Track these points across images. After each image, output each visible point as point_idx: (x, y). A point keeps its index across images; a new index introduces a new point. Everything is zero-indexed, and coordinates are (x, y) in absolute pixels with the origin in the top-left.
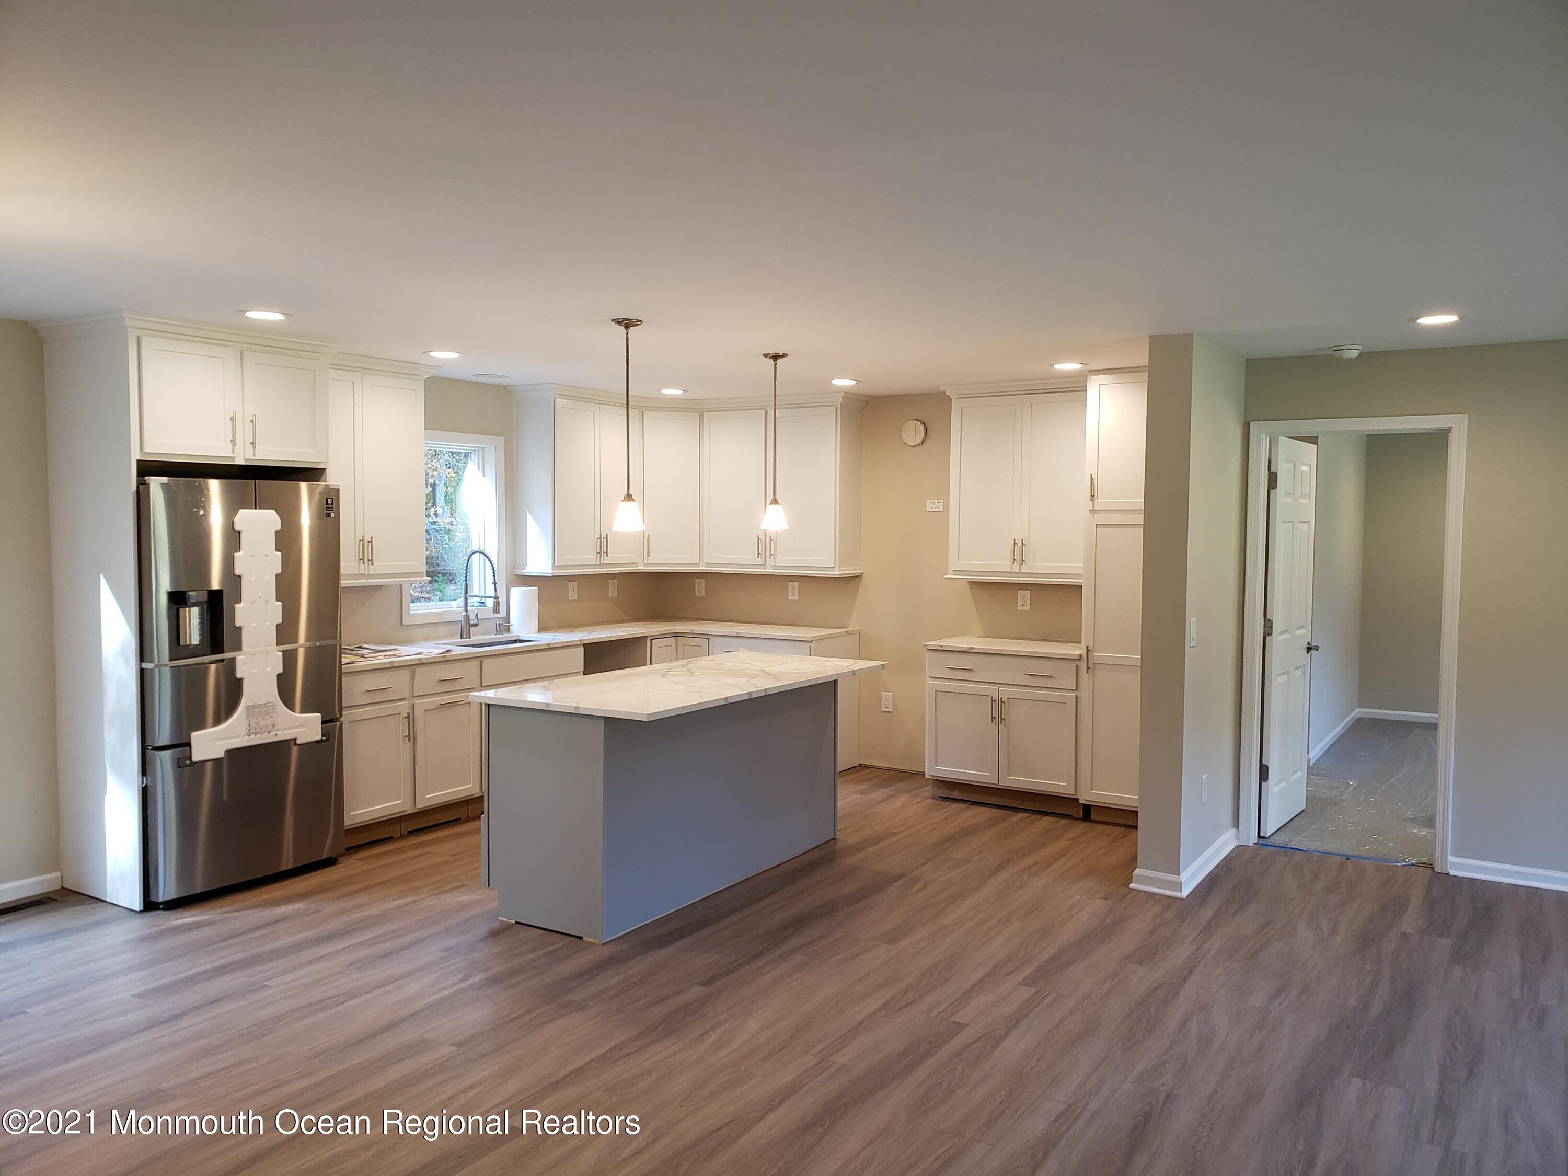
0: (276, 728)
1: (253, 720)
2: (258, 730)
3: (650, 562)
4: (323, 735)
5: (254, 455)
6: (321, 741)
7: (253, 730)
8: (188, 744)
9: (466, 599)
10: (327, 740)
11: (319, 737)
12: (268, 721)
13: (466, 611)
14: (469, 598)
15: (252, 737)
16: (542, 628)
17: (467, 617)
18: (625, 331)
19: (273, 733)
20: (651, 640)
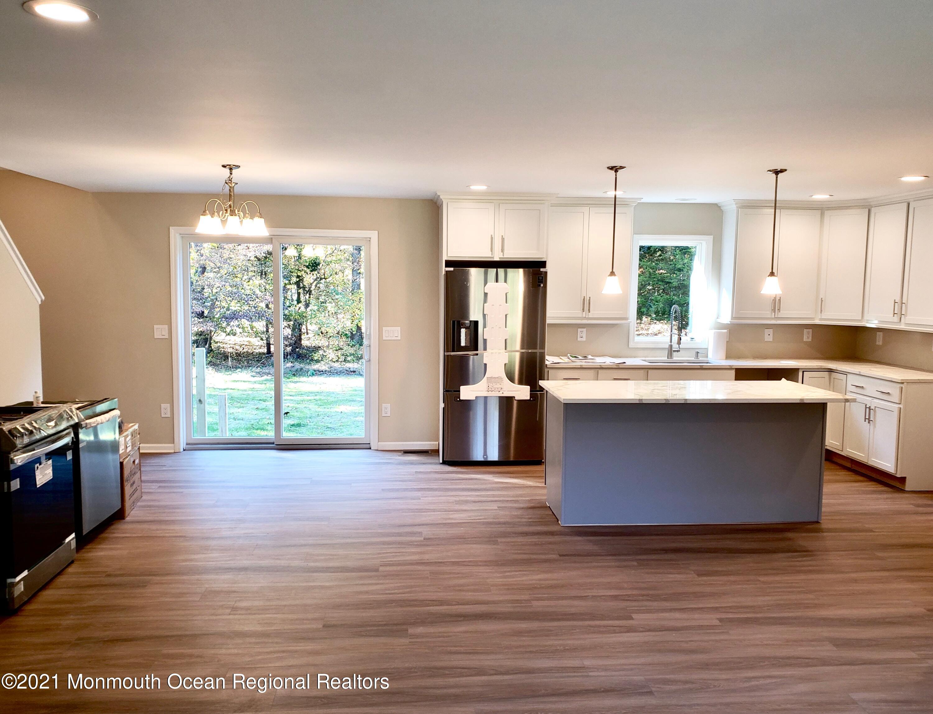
0: (502, 390)
1: (491, 385)
2: (493, 389)
3: (822, 318)
4: (531, 397)
5: (503, 256)
6: (530, 400)
7: (490, 389)
8: (459, 391)
9: (671, 335)
10: (533, 400)
11: (528, 398)
12: (498, 386)
13: (671, 342)
14: (673, 335)
15: (490, 392)
16: (728, 357)
17: (671, 346)
18: (615, 173)
19: (501, 392)
20: (803, 372)
